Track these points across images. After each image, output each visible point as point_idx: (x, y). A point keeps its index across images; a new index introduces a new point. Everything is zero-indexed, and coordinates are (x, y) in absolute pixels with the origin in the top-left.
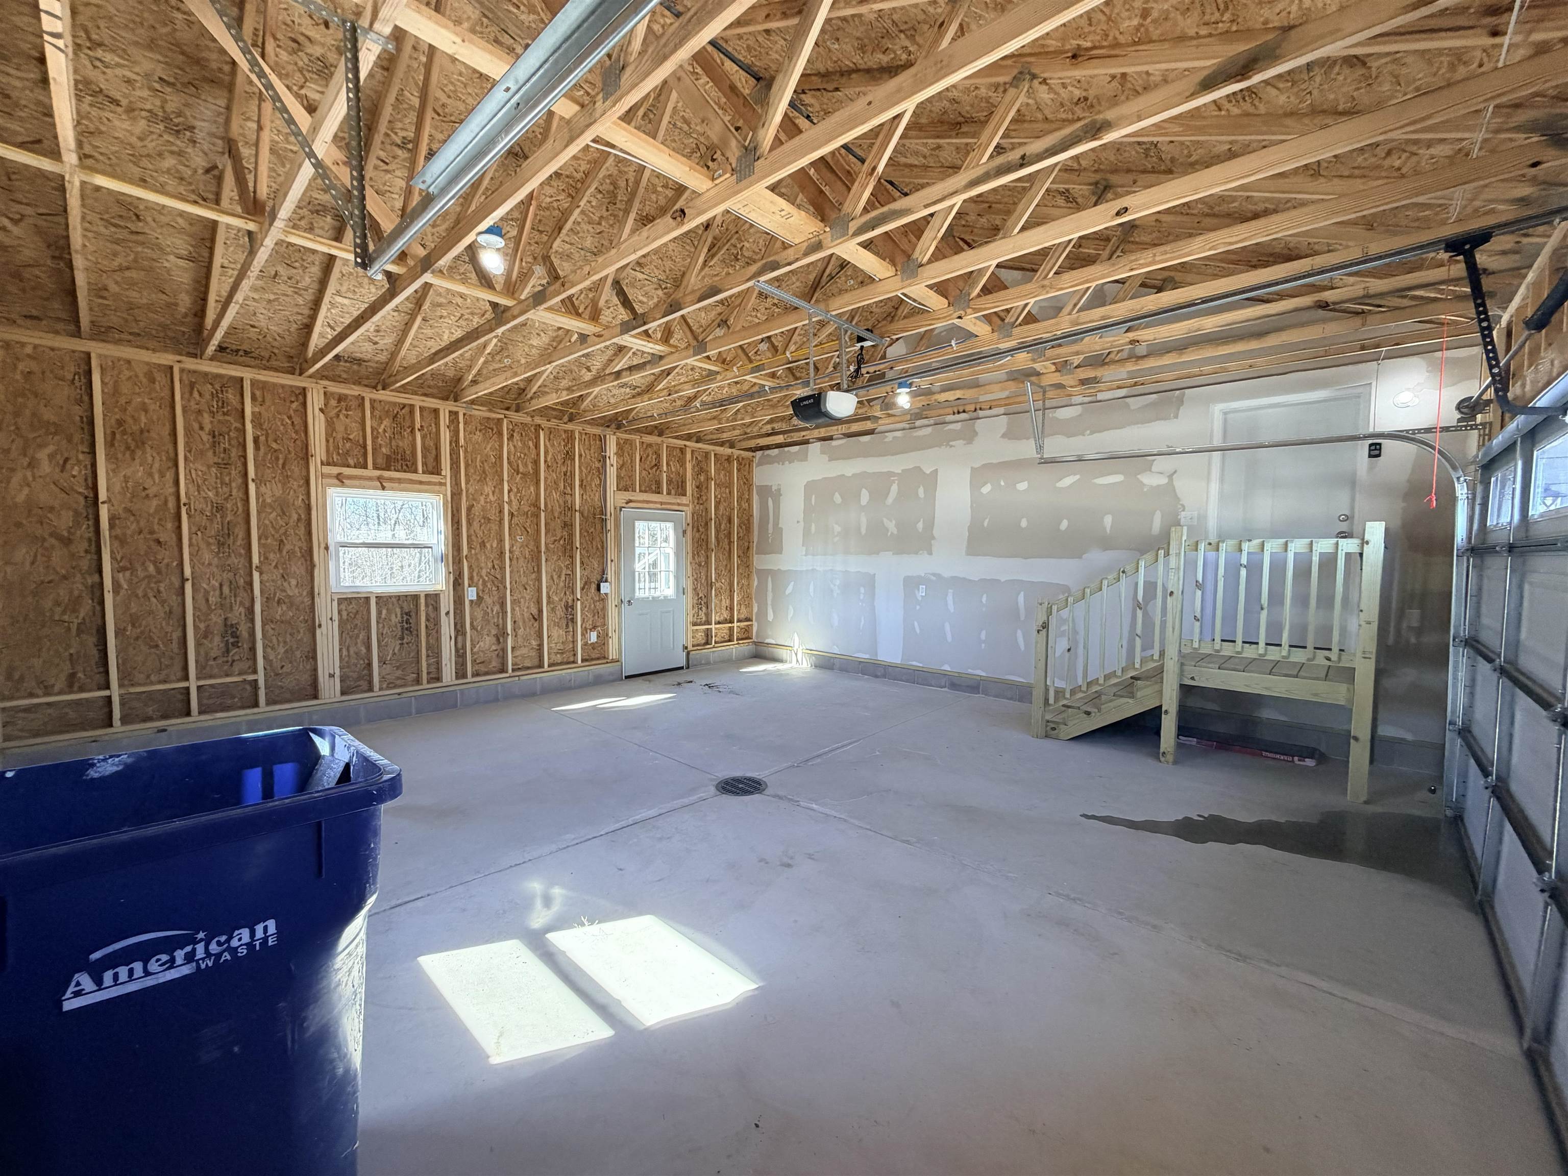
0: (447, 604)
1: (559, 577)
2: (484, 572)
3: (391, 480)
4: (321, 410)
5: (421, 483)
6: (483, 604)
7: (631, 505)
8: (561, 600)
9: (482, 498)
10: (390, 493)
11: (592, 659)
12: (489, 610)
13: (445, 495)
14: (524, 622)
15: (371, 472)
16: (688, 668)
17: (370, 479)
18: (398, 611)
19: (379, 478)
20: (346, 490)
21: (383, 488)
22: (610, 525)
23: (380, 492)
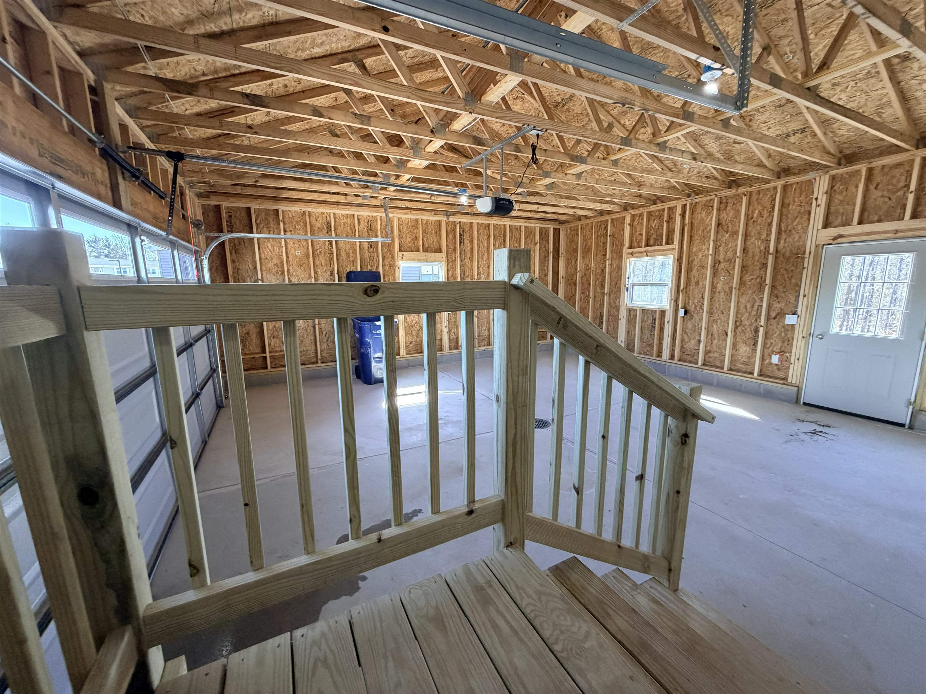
0: (669, 316)
1: (753, 307)
2: (696, 300)
3: (651, 251)
4: (629, 225)
5: (663, 250)
6: (693, 320)
7: (840, 240)
8: (751, 325)
9: (700, 254)
10: (652, 258)
11: (776, 378)
12: (696, 324)
13: (674, 255)
14: (719, 336)
15: (644, 249)
16: (911, 427)
17: (642, 252)
18: (651, 317)
19: (646, 251)
20: (635, 259)
21: (647, 256)
22: (809, 263)
23: (646, 258)
